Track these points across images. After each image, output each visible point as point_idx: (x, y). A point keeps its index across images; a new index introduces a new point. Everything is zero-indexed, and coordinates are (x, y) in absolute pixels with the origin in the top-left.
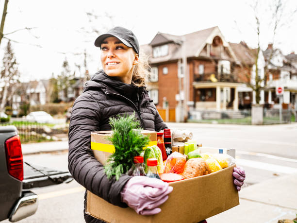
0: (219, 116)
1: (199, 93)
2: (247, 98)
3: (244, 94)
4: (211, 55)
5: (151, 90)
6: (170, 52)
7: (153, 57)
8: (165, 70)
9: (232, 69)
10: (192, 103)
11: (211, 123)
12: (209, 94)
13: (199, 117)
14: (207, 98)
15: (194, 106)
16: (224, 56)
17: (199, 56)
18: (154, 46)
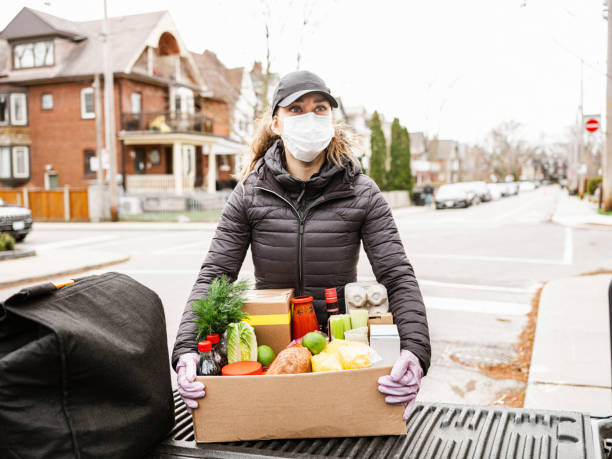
0: (181, 205)
1: (133, 154)
2: (225, 168)
3: (219, 159)
4: (155, 73)
5: (11, 146)
6: (59, 58)
7: (13, 69)
8: (48, 101)
9: (198, 107)
10: (119, 177)
11: (175, 221)
12: (155, 157)
13: (135, 209)
14: (149, 166)
15: (124, 184)
16: (180, 78)
17: (132, 73)
18: (13, 42)
